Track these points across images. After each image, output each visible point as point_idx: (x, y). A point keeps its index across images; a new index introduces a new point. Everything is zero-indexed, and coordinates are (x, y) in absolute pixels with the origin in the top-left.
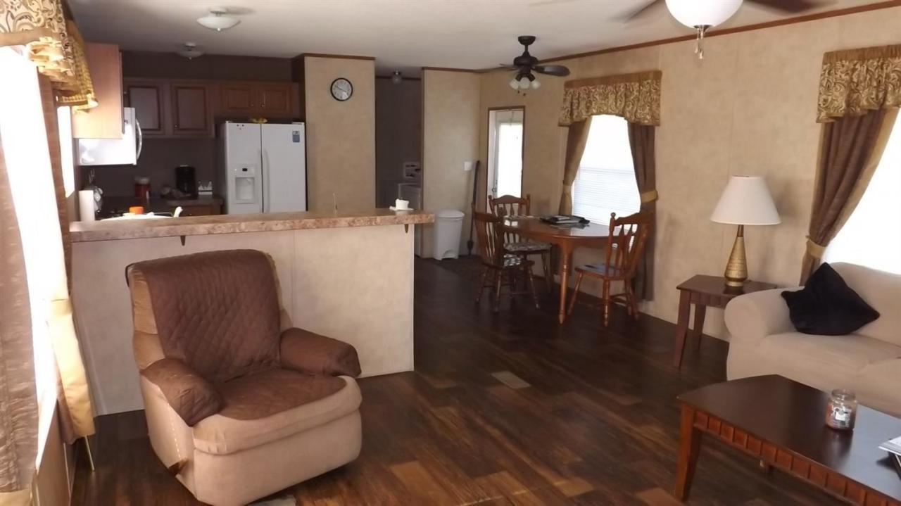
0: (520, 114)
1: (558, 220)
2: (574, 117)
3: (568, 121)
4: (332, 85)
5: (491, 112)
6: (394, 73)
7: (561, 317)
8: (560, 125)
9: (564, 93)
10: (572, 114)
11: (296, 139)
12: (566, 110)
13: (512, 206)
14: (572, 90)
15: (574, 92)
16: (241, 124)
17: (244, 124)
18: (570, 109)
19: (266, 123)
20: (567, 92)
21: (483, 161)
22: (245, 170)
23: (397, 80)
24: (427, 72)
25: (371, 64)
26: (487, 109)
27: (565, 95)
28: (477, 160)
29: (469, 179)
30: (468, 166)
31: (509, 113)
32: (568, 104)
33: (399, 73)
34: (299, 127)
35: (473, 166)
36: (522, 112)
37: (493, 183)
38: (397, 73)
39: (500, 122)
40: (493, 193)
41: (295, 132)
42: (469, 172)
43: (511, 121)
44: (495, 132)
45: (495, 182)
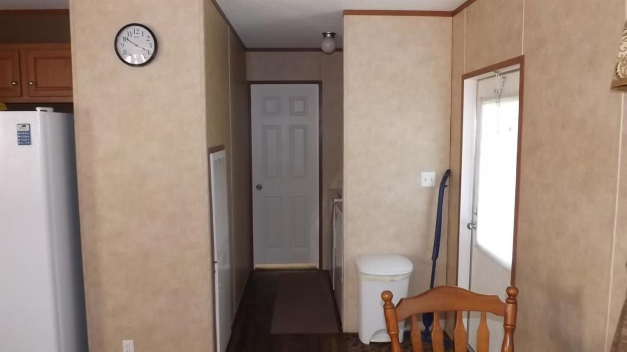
0: (514, 77)
5: (466, 81)
6: (325, 35)
11: (23, 138)
21: (455, 172)
23: (327, 46)
26: (460, 77)
28: (445, 170)
29: (430, 203)
30: (429, 179)
31: (494, 81)
35: (436, 179)
36: (518, 73)
37: (471, 214)
38: (329, 35)
39: (480, 100)
40: (470, 230)
41: (24, 126)
42: (432, 189)
43: (498, 96)
44: (475, 122)
45: (474, 213)
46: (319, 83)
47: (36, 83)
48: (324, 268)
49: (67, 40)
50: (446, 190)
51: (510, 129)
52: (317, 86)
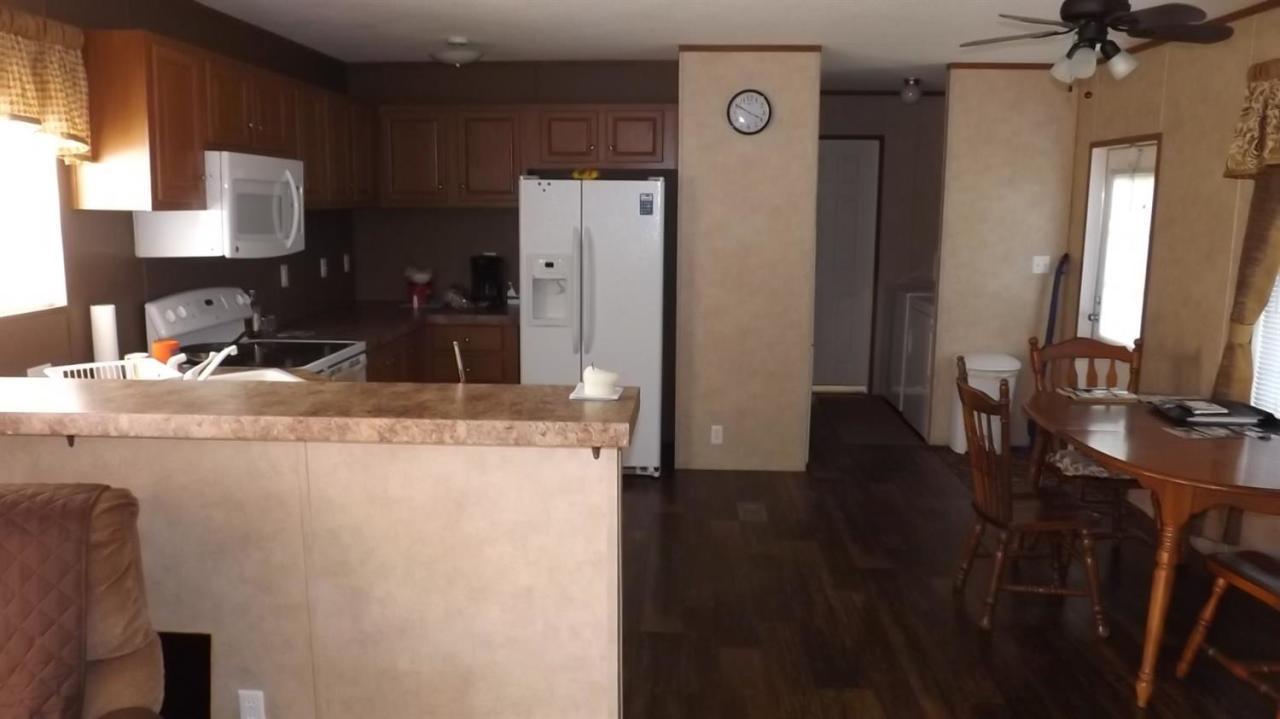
0: (1150, 153)
1: (1194, 415)
2: (1266, 153)
3: (1251, 165)
4: (731, 102)
5: (1095, 151)
6: (907, 82)
7: (1143, 689)
8: (1231, 175)
9: (1247, 93)
10: (1261, 146)
11: (646, 208)
12: (1249, 135)
13: (1112, 366)
14: (1266, 85)
15: (1272, 88)
16: (547, 181)
17: (551, 181)
18: (1256, 134)
19: (597, 179)
20: (1252, 94)
21: (1075, 255)
22: (549, 265)
23: (910, 95)
24: (955, 73)
25: (812, 61)
26: (1088, 145)
27: (1249, 99)
28: (1062, 254)
29: (1042, 292)
30: (1041, 264)
31: (1130, 153)
32: (1253, 122)
33: (917, 82)
34: (656, 188)
35: (1051, 264)
36: (1155, 148)
37: (1092, 303)
38: (912, 82)
39: (1112, 172)
40: (1091, 323)
41: (648, 195)
42: (1044, 277)
43: (1133, 170)
44: (1103, 195)
45: (1097, 301)
46: (881, 139)
47: (614, 147)
48: (876, 391)
49: (674, 100)
50: (1063, 277)
51: (1144, 207)
52: (876, 144)
